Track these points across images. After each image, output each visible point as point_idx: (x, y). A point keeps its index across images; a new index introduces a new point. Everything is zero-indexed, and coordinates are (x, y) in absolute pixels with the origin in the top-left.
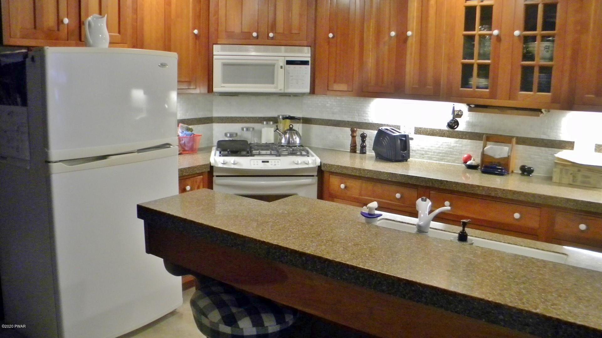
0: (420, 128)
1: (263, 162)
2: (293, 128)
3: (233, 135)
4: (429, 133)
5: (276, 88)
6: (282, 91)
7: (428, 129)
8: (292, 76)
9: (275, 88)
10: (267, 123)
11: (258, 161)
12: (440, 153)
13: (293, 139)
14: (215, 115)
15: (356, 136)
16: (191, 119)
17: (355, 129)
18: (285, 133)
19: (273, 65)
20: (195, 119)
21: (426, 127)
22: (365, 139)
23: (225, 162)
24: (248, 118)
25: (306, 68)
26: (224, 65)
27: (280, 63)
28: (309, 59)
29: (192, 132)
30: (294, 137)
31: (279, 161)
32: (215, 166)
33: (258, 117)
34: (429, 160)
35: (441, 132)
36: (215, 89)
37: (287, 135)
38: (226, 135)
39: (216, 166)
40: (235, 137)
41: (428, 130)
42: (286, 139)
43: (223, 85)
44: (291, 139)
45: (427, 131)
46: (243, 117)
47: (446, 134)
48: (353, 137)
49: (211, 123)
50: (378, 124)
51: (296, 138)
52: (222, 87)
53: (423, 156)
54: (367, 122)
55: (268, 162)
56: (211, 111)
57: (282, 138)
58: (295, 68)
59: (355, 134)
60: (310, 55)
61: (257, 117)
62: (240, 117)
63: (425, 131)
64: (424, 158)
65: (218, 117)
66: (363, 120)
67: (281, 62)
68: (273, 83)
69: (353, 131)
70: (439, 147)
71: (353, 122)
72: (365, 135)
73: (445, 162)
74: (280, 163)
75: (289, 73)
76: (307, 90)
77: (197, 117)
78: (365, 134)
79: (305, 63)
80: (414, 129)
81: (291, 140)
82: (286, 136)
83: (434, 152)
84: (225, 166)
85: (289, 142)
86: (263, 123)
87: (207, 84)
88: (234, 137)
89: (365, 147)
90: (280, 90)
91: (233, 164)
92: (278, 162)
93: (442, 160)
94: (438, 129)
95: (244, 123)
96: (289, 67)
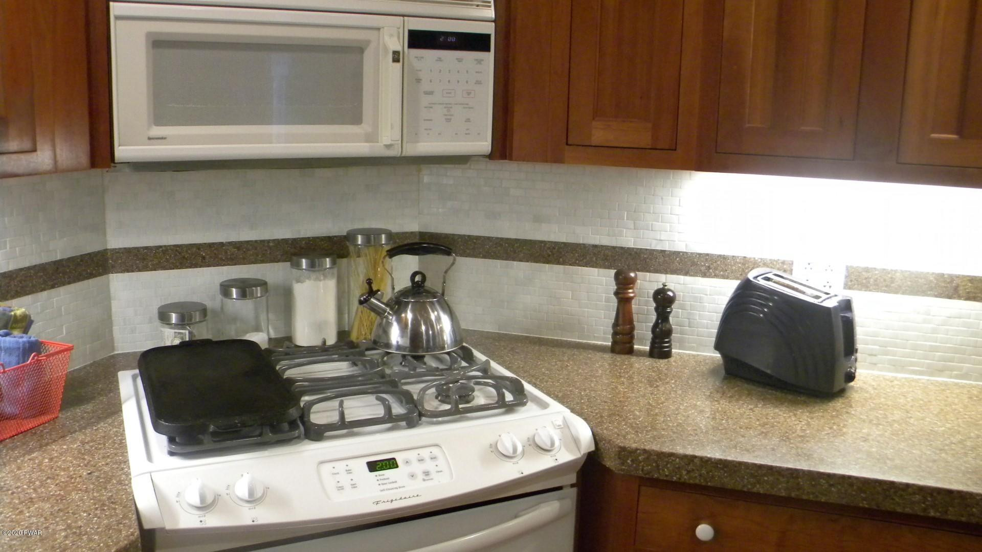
0: (867, 270)
1: (373, 466)
2: (428, 284)
3: (191, 318)
4: (900, 287)
5: (371, 138)
6: (395, 152)
7: (896, 271)
8: (431, 93)
9: (367, 141)
10: (312, 266)
11: (352, 464)
12: (933, 349)
13: (431, 321)
14: (116, 241)
15: (632, 298)
16: (21, 270)
17: (632, 275)
18: (398, 304)
19: (358, 49)
20: (41, 269)
21: (889, 267)
22: (669, 310)
23: (209, 500)
24: (238, 246)
25: (479, 62)
26: (158, 43)
27: (387, 38)
28: (489, 29)
29: (26, 331)
30: (433, 316)
31: (435, 451)
32: (163, 530)
33: (274, 240)
34: (897, 371)
35: (945, 281)
36: (122, 152)
37: (406, 312)
38: (163, 316)
39: (168, 526)
40: (200, 322)
41: (898, 274)
42: (403, 326)
43: (157, 131)
44: (426, 324)
45: (892, 280)
46: (222, 244)
47: (961, 288)
48: (624, 301)
49: (100, 275)
50: (707, 255)
51: (438, 319)
52: (149, 139)
53: (874, 359)
54: (667, 247)
55: (391, 464)
56: (99, 228)
57: (389, 324)
58: (440, 59)
59: (630, 291)
60: (491, 13)
61: (269, 241)
62: (211, 245)
63: (885, 280)
64: (875, 364)
65: (128, 251)
66: (654, 242)
67: (391, 36)
68: (356, 118)
69: (624, 284)
70: (934, 331)
71: (614, 248)
72: (670, 294)
73: (951, 377)
74: (441, 462)
75: (418, 81)
76: (485, 145)
77: (44, 259)
78: (669, 290)
79: (476, 42)
80: (843, 273)
81: (423, 328)
82: (403, 315)
83: (915, 347)
84: (213, 521)
85: (415, 338)
86: (298, 265)
87: (86, 130)
88: (196, 323)
89: (668, 333)
90: (388, 147)
91: (248, 502)
92: (433, 458)
93: (940, 371)
94: (933, 273)
95: (224, 265)
96: (419, 58)
